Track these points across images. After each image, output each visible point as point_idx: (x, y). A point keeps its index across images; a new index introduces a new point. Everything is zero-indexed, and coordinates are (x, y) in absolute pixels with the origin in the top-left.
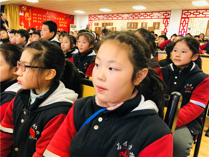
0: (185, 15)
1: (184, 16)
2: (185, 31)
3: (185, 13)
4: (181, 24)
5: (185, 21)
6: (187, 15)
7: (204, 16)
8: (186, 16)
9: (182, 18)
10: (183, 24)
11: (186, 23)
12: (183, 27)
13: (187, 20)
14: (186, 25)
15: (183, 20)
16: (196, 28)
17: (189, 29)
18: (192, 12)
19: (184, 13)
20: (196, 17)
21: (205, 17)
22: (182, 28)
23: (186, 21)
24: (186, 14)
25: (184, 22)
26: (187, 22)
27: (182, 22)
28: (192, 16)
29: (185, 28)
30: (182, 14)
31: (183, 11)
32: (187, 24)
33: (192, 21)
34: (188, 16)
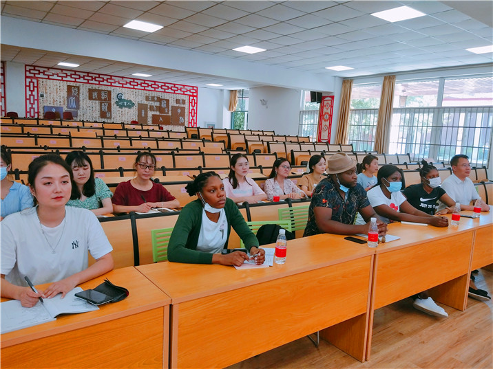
0: (30, 73)
1: (28, 74)
2: (36, 98)
3: (30, 70)
4: (26, 86)
5: (31, 82)
6: (35, 74)
7: (60, 78)
8: (32, 75)
9: (26, 77)
10: (29, 86)
11: (34, 87)
12: (32, 91)
13: (35, 81)
14: (36, 89)
15: (28, 80)
16: (52, 95)
17: (42, 96)
18: (42, 70)
19: (28, 69)
20: (49, 78)
21: (62, 80)
22: (30, 93)
23: (34, 83)
24: (32, 71)
25: (32, 84)
26: (36, 85)
27: (28, 84)
28: (41, 75)
29: (35, 93)
30: (26, 71)
31: (26, 65)
32: (37, 87)
33: (44, 83)
34: (36, 76)
